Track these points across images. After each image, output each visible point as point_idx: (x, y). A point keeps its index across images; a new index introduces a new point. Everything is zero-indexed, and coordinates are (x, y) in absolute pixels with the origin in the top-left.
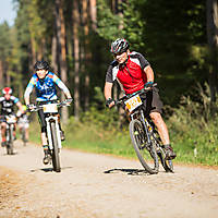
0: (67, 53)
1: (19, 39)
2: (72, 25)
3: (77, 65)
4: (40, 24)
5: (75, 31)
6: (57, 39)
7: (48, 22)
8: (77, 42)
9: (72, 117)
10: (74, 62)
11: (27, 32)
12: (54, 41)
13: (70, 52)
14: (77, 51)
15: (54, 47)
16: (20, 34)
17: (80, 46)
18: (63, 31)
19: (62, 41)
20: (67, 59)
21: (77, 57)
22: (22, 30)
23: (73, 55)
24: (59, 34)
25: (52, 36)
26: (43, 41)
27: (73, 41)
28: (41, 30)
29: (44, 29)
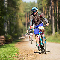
0: (54, 11)
1: (39, 7)
2: (56, 2)
3: (58, 15)
4: (46, 2)
5: (57, 4)
6: (51, 7)
7: (48, 1)
8: (58, 8)
9: (56, 32)
10: (57, 14)
11: (41, 4)
12: (50, 7)
13: (55, 11)
14: (58, 10)
15: (50, 9)
16: (39, 5)
17: (59, 9)
18: (53, 4)
19: (53, 7)
20: (54, 13)
21: (58, 12)
22: (39, 4)
23: (57, 12)
24: (52, 5)
25: (49, 6)
26: (47, 7)
27: (56, 7)
28: (46, 4)
29: (47, 4)
